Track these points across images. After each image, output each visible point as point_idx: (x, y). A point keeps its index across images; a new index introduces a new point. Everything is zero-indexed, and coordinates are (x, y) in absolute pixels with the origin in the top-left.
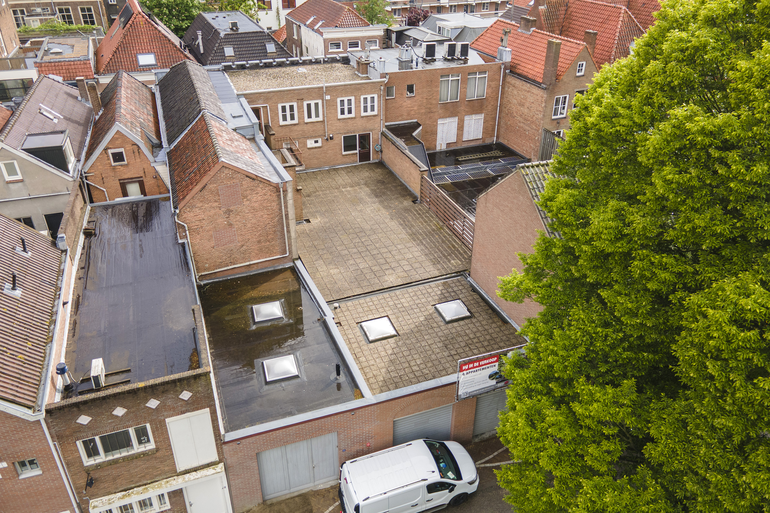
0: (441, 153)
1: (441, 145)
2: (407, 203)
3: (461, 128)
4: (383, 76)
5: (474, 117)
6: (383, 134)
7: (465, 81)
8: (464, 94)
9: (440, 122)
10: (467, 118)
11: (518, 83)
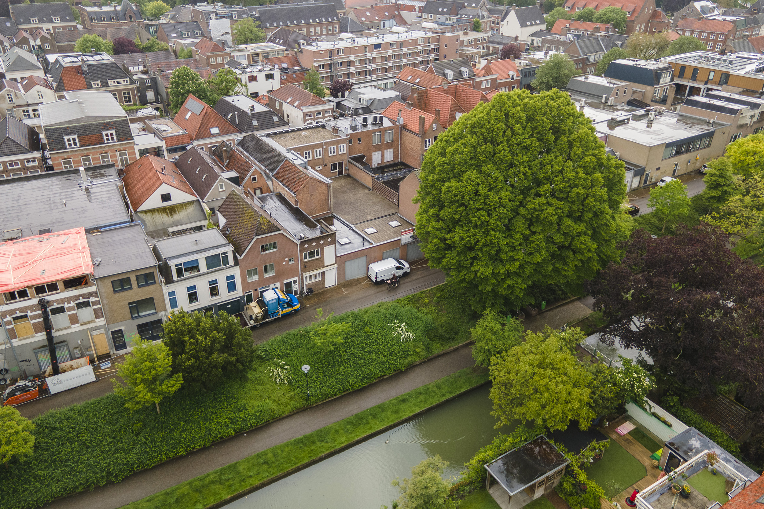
0: (375, 168)
1: (374, 165)
2: (366, 191)
3: (383, 156)
4: (347, 135)
5: (389, 150)
6: (349, 161)
7: (383, 134)
8: (383, 140)
9: (373, 154)
10: (385, 151)
11: (408, 134)
